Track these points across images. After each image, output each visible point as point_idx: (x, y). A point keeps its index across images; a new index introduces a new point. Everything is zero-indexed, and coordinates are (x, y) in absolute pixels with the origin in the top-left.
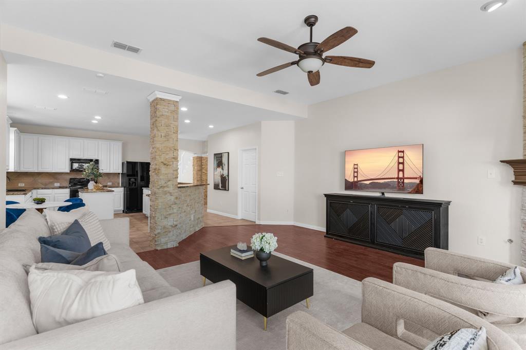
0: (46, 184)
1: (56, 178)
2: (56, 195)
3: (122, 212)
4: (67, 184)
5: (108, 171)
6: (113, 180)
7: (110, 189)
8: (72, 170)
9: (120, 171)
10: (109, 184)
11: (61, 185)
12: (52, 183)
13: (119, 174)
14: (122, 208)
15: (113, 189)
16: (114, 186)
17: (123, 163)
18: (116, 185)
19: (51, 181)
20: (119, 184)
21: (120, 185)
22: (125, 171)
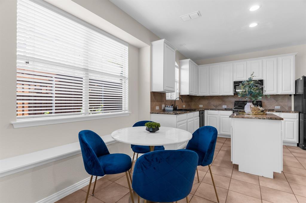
0: (216, 106)
1: (223, 101)
2: (221, 116)
3: (296, 145)
4: (232, 106)
5: (274, 92)
6: (281, 104)
7: (277, 114)
8: (236, 94)
9: (292, 91)
10: (278, 107)
11: (228, 108)
12: (221, 105)
13: (291, 95)
14: (296, 140)
15: (282, 115)
16: (283, 110)
17: (296, 82)
18: (287, 109)
19: (220, 103)
20: (291, 108)
21: (293, 109)
22: (301, 91)
